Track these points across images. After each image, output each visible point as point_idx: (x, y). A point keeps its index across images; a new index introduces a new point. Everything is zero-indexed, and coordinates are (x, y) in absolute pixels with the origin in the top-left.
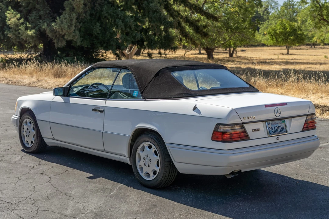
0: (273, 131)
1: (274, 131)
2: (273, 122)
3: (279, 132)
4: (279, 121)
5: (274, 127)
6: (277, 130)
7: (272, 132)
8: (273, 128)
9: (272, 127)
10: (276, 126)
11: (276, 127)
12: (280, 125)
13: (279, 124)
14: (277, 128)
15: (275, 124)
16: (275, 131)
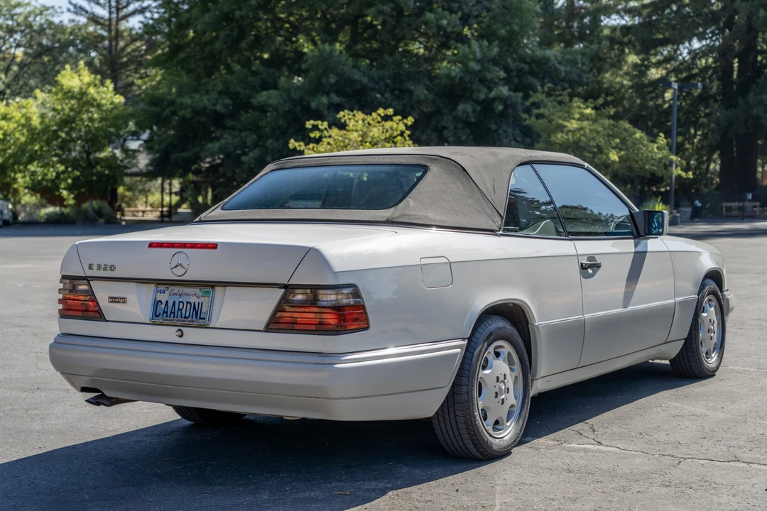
0: (167, 312)
1: (169, 313)
2: (176, 289)
3: (185, 317)
4: (197, 291)
5: (174, 302)
6: (179, 309)
7: (164, 312)
8: (170, 304)
9: (167, 302)
10: (181, 300)
11: (180, 302)
12: (193, 299)
13: (194, 296)
14: (181, 307)
15: (180, 295)
16: (174, 313)
